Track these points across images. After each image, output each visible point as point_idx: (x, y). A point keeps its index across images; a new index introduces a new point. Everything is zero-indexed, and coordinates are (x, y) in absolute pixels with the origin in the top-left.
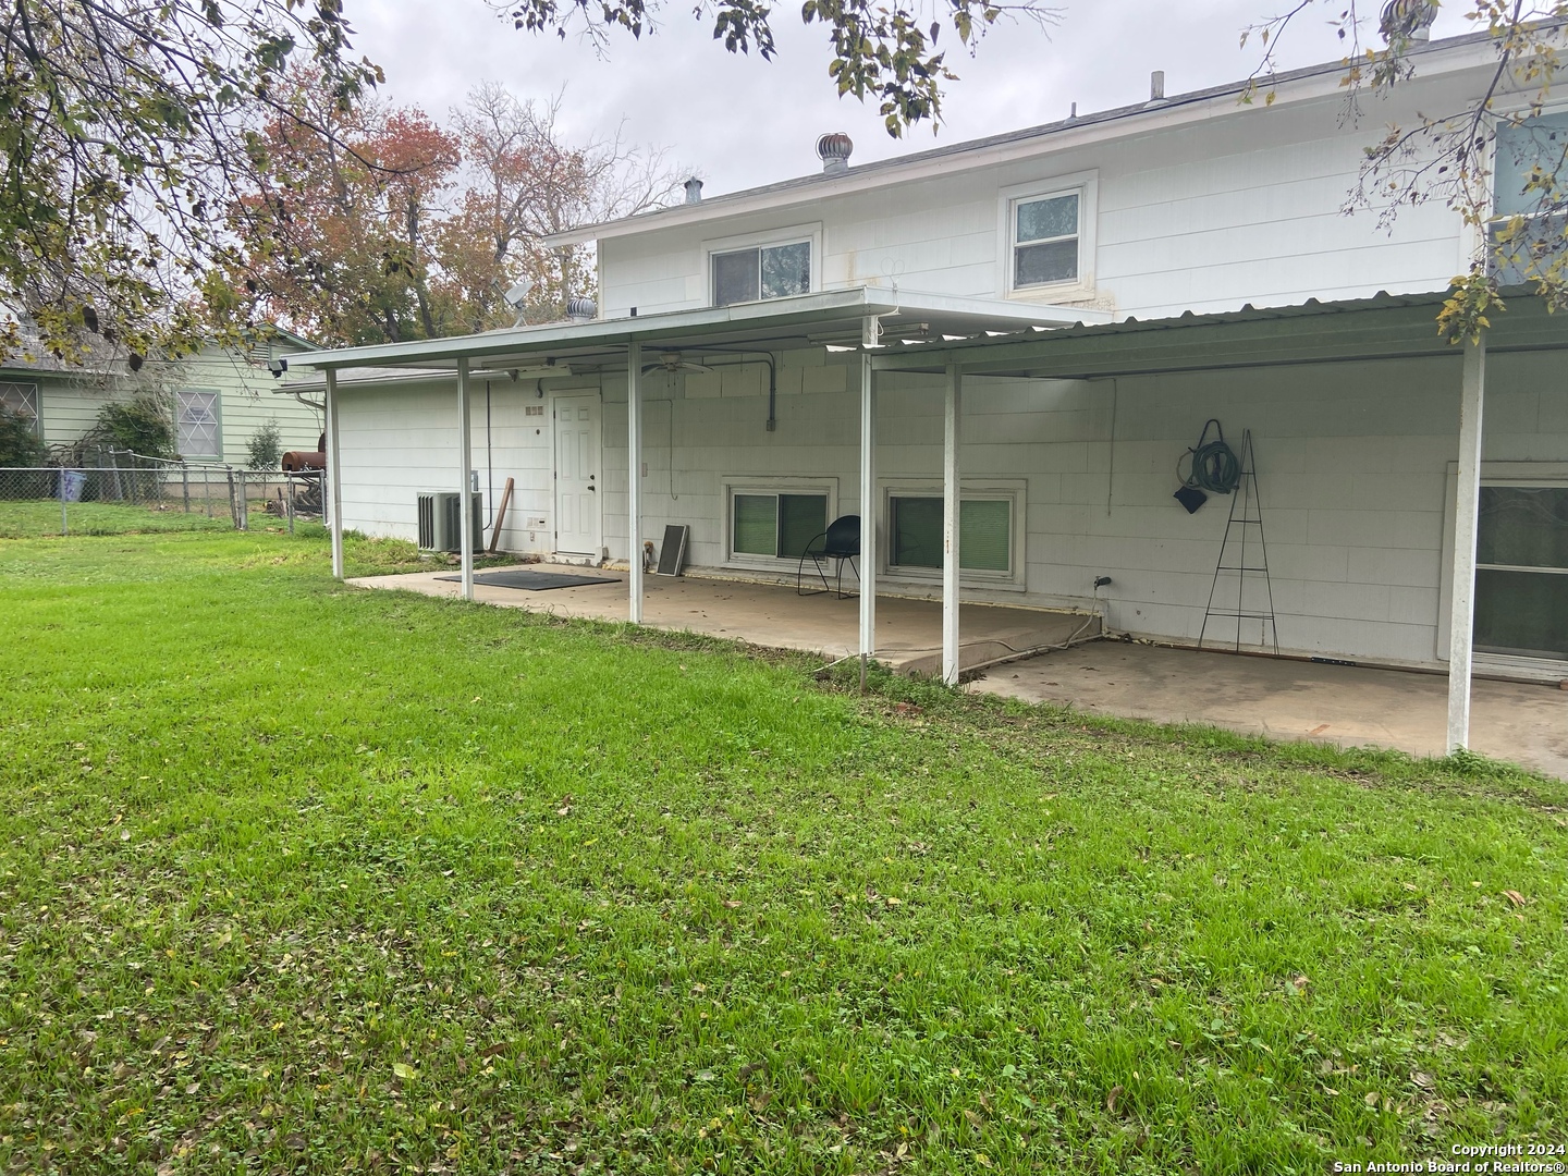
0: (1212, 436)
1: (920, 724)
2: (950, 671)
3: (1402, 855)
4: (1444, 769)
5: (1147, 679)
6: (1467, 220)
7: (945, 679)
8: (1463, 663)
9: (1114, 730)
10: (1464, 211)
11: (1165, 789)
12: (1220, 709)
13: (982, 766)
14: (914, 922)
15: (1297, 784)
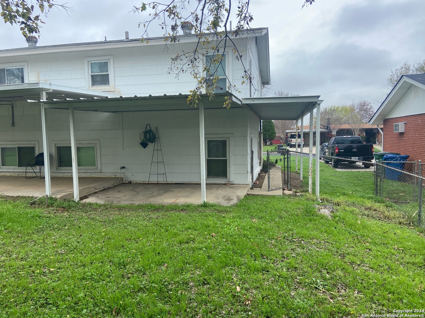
0: (148, 128)
1: (66, 214)
2: (76, 198)
3: (190, 229)
4: (201, 206)
5: (135, 193)
6: (194, 78)
7: (75, 200)
8: (204, 181)
9: (125, 208)
10: (194, 75)
11: (136, 222)
12: (153, 199)
13: (85, 224)
14: (58, 275)
15: (169, 215)
